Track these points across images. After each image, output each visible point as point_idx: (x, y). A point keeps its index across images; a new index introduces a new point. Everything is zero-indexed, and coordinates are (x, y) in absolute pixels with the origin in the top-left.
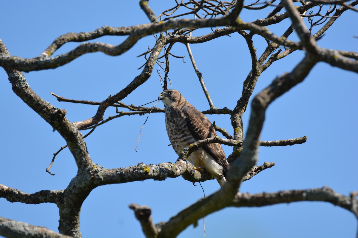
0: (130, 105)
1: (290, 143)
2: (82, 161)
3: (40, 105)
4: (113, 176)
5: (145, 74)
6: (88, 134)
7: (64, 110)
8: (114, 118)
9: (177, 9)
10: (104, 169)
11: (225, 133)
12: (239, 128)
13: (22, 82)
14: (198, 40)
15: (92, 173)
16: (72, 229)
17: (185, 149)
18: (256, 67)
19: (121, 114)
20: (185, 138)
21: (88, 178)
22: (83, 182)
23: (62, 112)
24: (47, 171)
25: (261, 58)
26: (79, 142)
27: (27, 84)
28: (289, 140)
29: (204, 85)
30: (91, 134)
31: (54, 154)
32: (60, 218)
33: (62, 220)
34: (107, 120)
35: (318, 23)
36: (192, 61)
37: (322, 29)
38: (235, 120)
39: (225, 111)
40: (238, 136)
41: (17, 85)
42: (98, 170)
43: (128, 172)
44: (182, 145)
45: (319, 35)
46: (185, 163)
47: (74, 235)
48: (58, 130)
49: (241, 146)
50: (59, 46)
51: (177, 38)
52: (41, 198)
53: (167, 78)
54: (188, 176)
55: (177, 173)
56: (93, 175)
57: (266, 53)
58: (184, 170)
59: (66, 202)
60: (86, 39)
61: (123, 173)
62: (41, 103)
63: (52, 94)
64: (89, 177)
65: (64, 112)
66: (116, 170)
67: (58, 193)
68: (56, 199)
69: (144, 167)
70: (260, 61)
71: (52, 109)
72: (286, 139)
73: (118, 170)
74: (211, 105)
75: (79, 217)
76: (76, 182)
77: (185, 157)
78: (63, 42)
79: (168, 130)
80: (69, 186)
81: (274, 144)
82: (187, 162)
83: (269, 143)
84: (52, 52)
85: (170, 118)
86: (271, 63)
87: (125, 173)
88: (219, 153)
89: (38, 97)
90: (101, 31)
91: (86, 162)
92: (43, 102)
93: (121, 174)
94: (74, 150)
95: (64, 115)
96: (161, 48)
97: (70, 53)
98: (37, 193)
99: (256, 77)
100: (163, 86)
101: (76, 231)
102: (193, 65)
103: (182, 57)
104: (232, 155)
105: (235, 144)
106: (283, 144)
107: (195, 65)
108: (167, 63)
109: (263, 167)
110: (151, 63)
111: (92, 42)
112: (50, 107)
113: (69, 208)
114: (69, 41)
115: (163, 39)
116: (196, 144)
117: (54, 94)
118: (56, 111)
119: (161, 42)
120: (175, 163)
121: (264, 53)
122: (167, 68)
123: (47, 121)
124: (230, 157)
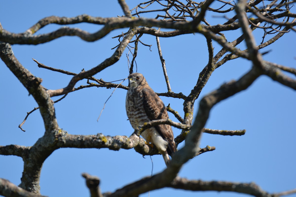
0: (99, 79)
1: (231, 134)
2: (49, 125)
3: (21, 72)
4: (74, 141)
5: (114, 58)
6: (60, 100)
7: (41, 79)
8: (84, 87)
9: (151, 3)
10: (67, 134)
11: (177, 115)
12: (189, 114)
13: (8, 49)
14: (165, 34)
15: (56, 136)
16: (32, 181)
17: (140, 126)
18: (212, 63)
19: (91, 85)
20: (140, 115)
21: (52, 140)
22: (48, 143)
23: (39, 80)
24: (19, 127)
25: (218, 54)
26: (50, 107)
27: (12, 51)
28: (230, 131)
29: (165, 71)
30: (62, 100)
31: (28, 113)
32: (24, 171)
33: (25, 173)
34: (79, 89)
35: (271, 33)
36: (158, 48)
37: (273, 38)
38: (187, 107)
39: (180, 96)
40: (188, 120)
41: (3, 51)
42: (62, 134)
43: (87, 139)
44: (136, 121)
45: (270, 43)
46: (138, 138)
47: (34, 187)
48: (33, 95)
49: (188, 130)
50: (42, 26)
51: (146, 30)
52: (10, 151)
53: (134, 61)
54: (139, 149)
55: (130, 146)
56: (57, 138)
57: (222, 51)
58: (137, 144)
59: (31, 157)
60: (67, 23)
61: (84, 140)
62: (21, 70)
63: (34, 60)
64: (54, 139)
65: (40, 80)
66: (77, 137)
67: (25, 149)
68: (23, 154)
69: (102, 137)
70: (216, 57)
71: (30, 76)
72: (228, 130)
73: (79, 137)
74: (169, 89)
75: (40, 172)
76: (42, 142)
77: (139, 133)
78: (46, 23)
79: (126, 106)
80: (36, 144)
81: (216, 133)
82: (140, 138)
83: (212, 131)
84: (36, 30)
85: (131, 97)
86: (225, 62)
87: (85, 140)
88: (167, 132)
89: (20, 65)
90: (80, 18)
91: (53, 125)
92: (23, 69)
93: (82, 140)
94: (44, 114)
95: (40, 83)
96: (132, 37)
97: (51, 34)
98: (7, 146)
99: (210, 72)
100: (130, 69)
101: (35, 183)
102: (159, 52)
103: (149, 46)
104: (180, 136)
105: (183, 128)
106: (224, 133)
107: (161, 52)
108: (136, 49)
109: (205, 150)
110: (121, 49)
111: (71, 27)
112: (29, 74)
113: (33, 163)
114: (52, 23)
115: (134, 29)
116: (150, 123)
117: (35, 60)
118: (34, 78)
119: (133, 31)
120: (130, 136)
121: (221, 51)
122: (135, 54)
123: (25, 86)
124: (178, 137)
